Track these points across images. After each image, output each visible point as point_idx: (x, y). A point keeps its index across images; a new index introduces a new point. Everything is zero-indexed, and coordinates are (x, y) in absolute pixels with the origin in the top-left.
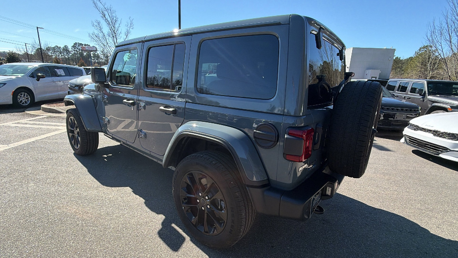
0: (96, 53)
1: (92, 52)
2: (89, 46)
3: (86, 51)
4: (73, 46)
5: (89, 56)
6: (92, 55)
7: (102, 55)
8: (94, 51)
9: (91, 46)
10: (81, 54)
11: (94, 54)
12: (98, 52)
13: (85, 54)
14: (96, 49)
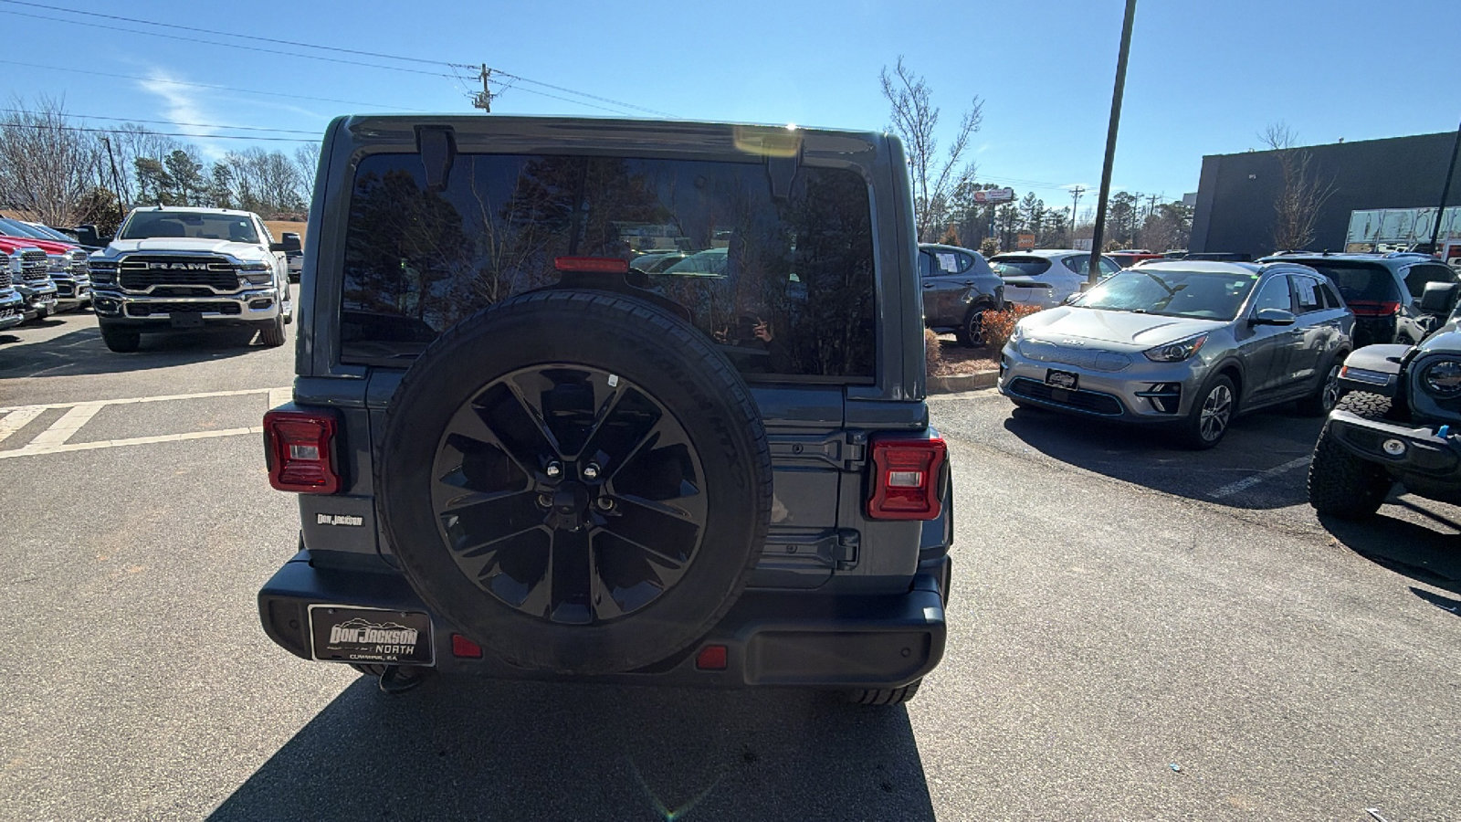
0: (1011, 208)
1: (999, 204)
2: (997, 187)
3: (984, 203)
4: (958, 195)
5: (990, 217)
6: (998, 213)
7: (1027, 210)
8: (1005, 201)
9: (1000, 188)
10: (972, 213)
11: (1004, 211)
12: (1016, 204)
13: (981, 211)
14: (1013, 194)
